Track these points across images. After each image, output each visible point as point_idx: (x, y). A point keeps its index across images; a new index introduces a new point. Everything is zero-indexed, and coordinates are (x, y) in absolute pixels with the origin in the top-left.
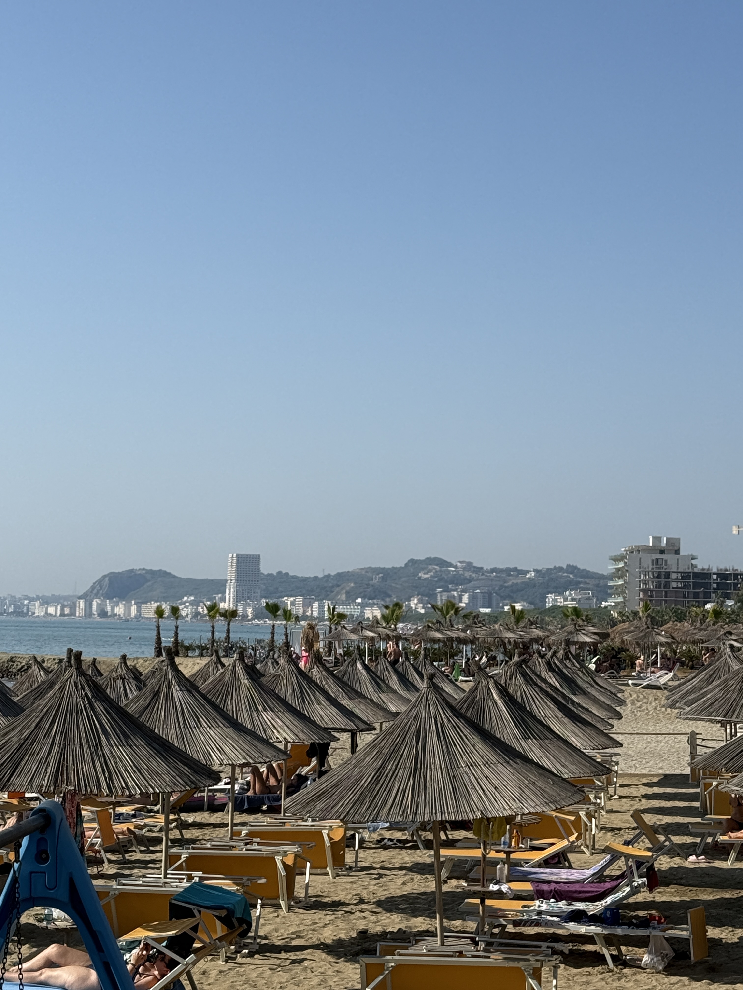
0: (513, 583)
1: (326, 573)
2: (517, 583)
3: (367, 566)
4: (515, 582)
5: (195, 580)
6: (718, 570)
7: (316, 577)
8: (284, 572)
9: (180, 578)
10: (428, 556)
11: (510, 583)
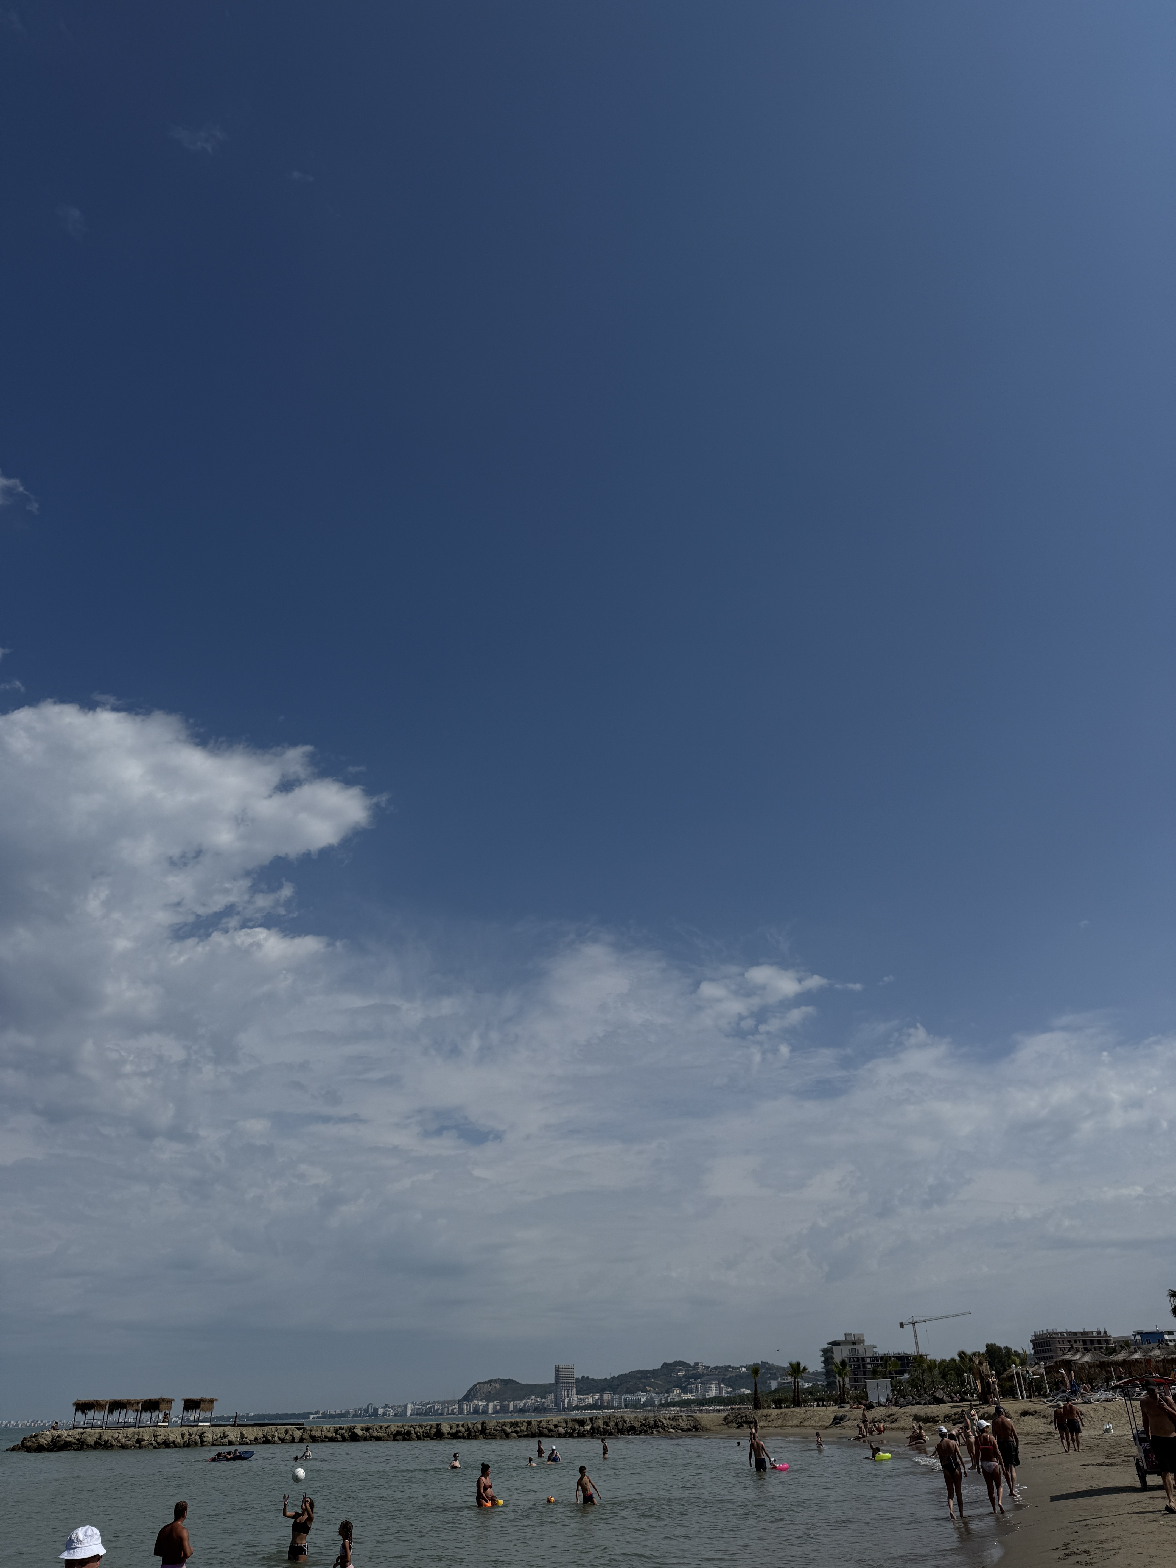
0: (730, 1376)
1: (612, 1376)
2: (733, 1376)
3: (637, 1369)
4: (732, 1375)
5: (530, 1385)
6: (894, 1354)
7: (606, 1379)
8: (586, 1376)
9: (521, 1384)
10: (675, 1360)
11: (729, 1376)
